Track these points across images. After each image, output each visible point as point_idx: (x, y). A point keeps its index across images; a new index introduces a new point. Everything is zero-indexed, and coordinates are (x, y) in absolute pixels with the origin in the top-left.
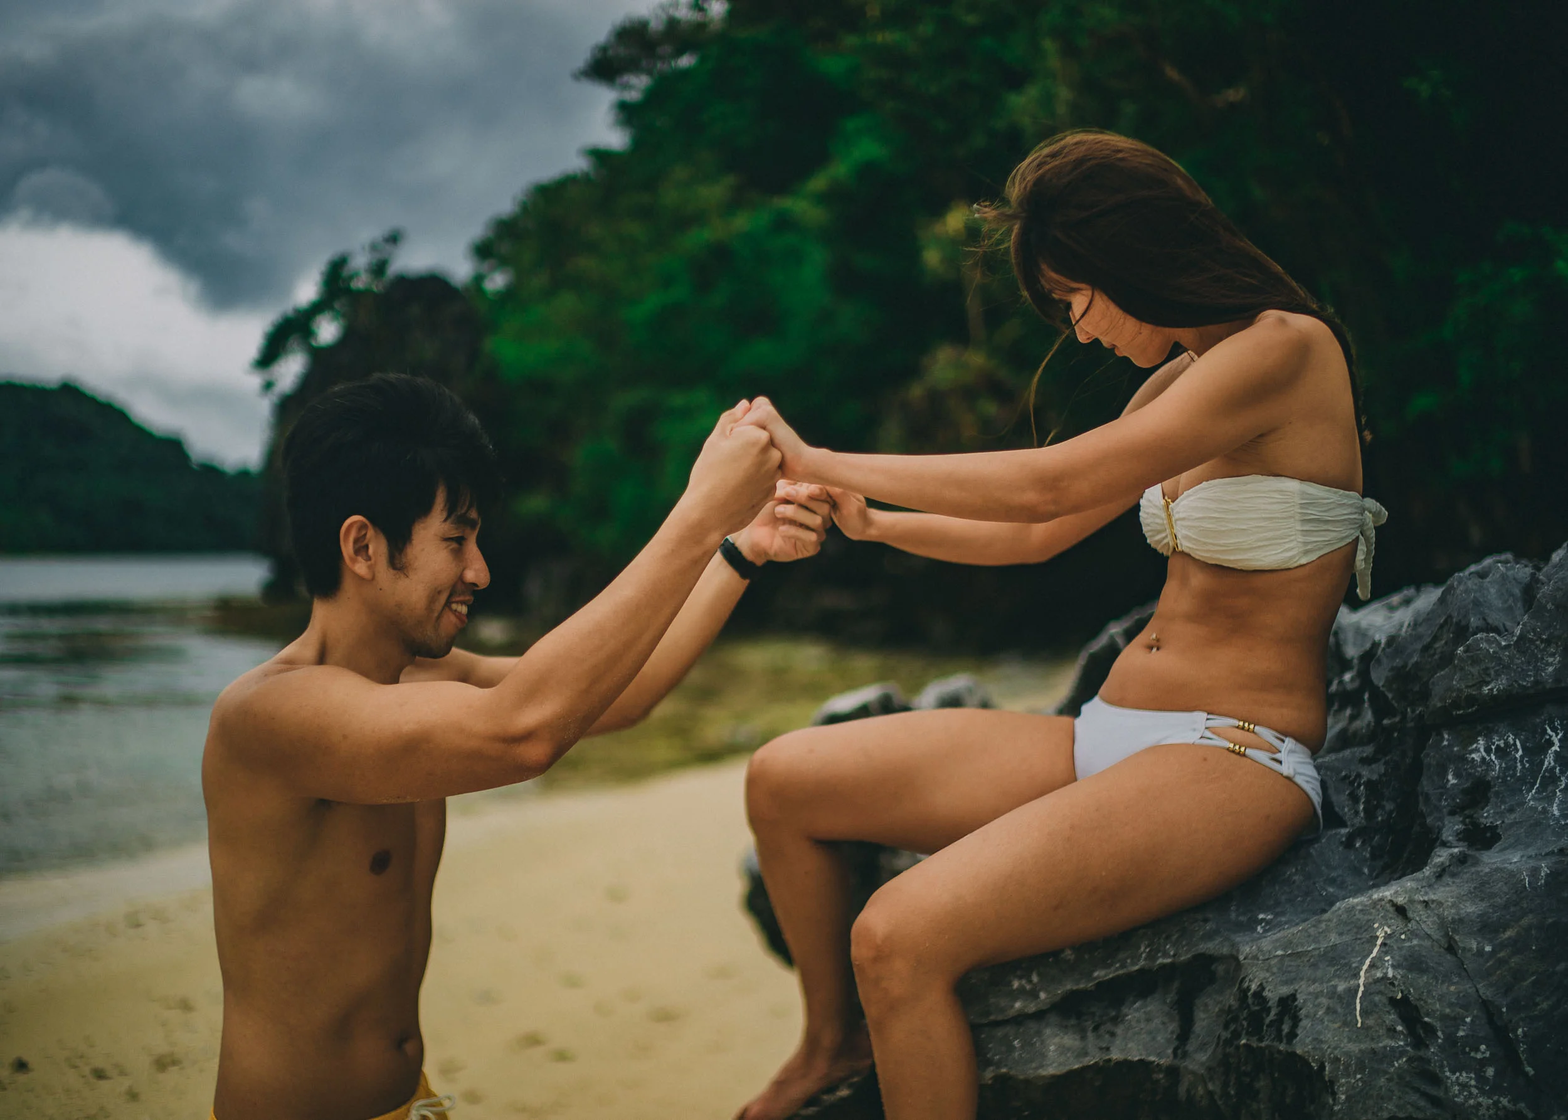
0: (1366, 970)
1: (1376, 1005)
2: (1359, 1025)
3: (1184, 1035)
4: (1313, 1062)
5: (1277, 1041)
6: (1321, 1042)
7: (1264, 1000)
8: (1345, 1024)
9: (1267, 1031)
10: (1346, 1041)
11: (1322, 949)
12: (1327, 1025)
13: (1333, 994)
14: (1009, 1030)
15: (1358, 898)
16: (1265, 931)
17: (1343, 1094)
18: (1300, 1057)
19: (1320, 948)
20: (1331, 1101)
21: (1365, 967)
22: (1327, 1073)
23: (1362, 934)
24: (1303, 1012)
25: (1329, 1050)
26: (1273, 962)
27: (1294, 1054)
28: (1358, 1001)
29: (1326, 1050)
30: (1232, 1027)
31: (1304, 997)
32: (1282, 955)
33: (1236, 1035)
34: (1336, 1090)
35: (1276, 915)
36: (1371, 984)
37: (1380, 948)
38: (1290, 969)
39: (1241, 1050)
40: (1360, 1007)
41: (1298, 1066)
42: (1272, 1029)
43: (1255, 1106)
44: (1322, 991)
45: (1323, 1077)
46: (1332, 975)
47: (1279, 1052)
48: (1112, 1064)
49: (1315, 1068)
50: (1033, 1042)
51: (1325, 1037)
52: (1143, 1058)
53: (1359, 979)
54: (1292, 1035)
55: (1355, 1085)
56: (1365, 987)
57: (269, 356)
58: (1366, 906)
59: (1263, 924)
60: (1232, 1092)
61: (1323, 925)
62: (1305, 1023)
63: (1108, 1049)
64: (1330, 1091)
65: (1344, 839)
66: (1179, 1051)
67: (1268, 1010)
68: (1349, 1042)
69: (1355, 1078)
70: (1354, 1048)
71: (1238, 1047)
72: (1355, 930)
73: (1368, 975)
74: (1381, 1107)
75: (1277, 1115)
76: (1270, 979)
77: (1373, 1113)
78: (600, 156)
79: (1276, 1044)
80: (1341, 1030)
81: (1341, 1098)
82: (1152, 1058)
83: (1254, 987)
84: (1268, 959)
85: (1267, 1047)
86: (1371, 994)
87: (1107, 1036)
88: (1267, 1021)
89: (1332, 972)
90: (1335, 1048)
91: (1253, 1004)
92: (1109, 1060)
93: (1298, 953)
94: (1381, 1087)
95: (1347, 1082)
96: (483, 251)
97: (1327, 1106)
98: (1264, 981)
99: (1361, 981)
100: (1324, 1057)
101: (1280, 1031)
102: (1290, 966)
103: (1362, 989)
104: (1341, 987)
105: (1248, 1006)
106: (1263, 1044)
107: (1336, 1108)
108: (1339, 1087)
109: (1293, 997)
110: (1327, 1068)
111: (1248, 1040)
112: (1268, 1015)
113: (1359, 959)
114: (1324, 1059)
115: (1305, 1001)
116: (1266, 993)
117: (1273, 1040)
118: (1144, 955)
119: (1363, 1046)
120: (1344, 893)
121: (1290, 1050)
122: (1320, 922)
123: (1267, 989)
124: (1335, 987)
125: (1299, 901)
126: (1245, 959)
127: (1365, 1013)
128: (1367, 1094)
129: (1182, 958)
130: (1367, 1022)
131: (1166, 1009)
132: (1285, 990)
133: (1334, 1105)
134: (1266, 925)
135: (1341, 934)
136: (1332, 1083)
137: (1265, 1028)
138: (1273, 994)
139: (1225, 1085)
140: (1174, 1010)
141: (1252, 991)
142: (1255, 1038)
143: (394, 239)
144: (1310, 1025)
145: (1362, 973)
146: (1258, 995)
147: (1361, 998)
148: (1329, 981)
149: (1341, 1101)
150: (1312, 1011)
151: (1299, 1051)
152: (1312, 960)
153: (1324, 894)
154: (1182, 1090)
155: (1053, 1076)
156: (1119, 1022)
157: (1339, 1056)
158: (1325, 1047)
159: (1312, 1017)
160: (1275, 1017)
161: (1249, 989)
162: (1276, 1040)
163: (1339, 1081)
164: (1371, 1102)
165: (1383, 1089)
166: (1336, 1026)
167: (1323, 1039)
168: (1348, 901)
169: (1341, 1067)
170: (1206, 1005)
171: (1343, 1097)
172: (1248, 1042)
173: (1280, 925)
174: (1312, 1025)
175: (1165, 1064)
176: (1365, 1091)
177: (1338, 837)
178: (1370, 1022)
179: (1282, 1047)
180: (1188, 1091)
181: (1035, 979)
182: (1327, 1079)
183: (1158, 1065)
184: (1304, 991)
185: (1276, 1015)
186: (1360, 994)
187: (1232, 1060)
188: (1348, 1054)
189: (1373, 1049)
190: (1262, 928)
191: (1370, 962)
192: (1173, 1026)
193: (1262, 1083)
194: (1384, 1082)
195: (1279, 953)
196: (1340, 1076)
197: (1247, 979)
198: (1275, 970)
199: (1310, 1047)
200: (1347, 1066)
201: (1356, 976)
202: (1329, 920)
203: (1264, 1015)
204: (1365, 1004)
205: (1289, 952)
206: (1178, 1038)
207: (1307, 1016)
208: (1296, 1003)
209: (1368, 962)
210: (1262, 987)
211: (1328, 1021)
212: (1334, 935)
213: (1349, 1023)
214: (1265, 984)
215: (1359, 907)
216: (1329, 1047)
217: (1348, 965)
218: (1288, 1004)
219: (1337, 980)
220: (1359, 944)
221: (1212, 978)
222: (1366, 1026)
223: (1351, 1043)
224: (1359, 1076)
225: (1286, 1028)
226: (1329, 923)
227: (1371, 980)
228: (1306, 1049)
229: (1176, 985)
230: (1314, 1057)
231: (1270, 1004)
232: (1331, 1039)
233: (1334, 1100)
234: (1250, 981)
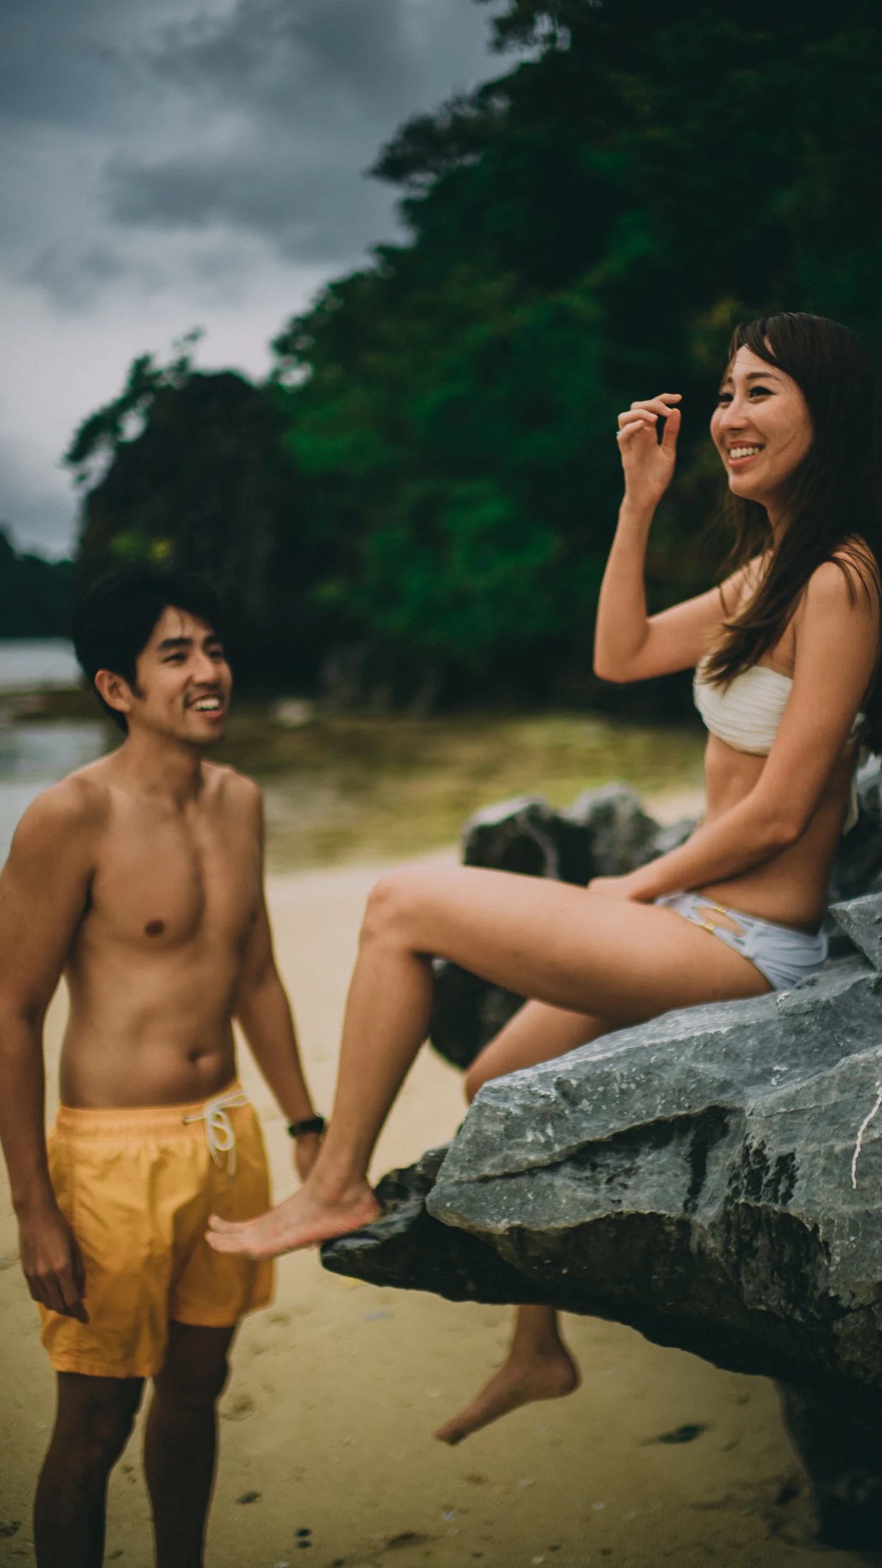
0: (864, 1131)
1: (871, 1167)
2: (854, 1187)
3: (695, 1189)
4: (808, 1223)
5: (773, 1202)
6: (816, 1203)
7: (764, 1159)
8: (840, 1185)
9: (764, 1190)
10: (840, 1202)
11: (823, 1108)
12: (823, 1187)
13: (830, 1155)
14: (523, 1181)
15: (863, 1054)
16: (779, 1083)
17: (837, 1255)
18: (795, 1219)
19: (821, 1107)
20: (826, 1262)
21: (863, 1127)
22: (821, 1234)
23: (863, 1092)
24: (799, 1173)
25: (823, 1212)
26: (775, 1119)
27: (788, 1215)
28: (854, 1162)
29: (820, 1213)
30: (734, 1185)
31: (803, 1157)
32: (785, 1113)
33: (736, 1192)
34: (830, 1251)
35: (792, 1067)
36: (867, 1144)
37: (879, 1108)
38: (791, 1127)
39: (740, 1208)
40: (856, 1168)
41: (794, 1226)
42: (770, 1189)
43: (753, 1264)
44: (819, 1152)
45: (816, 1238)
46: (830, 1135)
47: (775, 1212)
48: (624, 1216)
49: (810, 1230)
50: (546, 1194)
51: (819, 1199)
52: (654, 1211)
53: (857, 1139)
54: (788, 1195)
55: (849, 1247)
56: (861, 1148)
57: (80, 451)
58: (870, 1062)
59: (778, 1076)
60: (733, 1250)
61: (826, 1083)
62: (801, 1184)
63: (620, 1201)
64: (824, 1252)
65: (872, 985)
66: (690, 1205)
67: (767, 1169)
68: (843, 1204)
69: (849, 1239)
70: (847, 1209)
71: (737, 1205)
72: (857, 1087)
73: (865, 1135)
74: (875, 1270)
75: (775, 1274)
76: (772, 1137)
77: (868, 1275)
78: (387, 253)
79: (771, 1204)
80: (837, 1190)
81: (835, 1260)
82: (662, 1212)
83: (755, 1145)
84: (770, 1116)
85: (764, 1207)
86: (867, 1155)
87: (620, 1188)
88: (765, 1181)
89: (831, 1132)
90: (829, 1210)
91: (754, 1162)
92: (621, 1213)
93: (800, 1110)
94: (874, 1250)
95: (841, 1244)
96: (283, 346)
97: (823, 1266)
98: (766, 1139)
99: (859, 1142)
100: (818, 1219)
101: (776, 1191)
102: (792, 1123)
103: (858, 1149)
104: (839, 1146)
105: (749, 1163)
106: (760, 1204)
107: (832, 1269)
108: (834, 1248)
109: (792, 1156)
110: (821, 1231)
111: (746, 1199)
112: (766, 1174)
113: (858, 1118)
114: (818, 1221)
115: (802, 1161)
116: (766, 1152)
117: (769, 1200)
118: (660, 1107)
119: (857, 1208)
120: (861, 1044)
121: (784, 1212)
122: (823, 1079)
123: (768, 1147)
124: (832, 1147)
125: (816, 1052)
126: (751, 1114)
127: (860, 1174)
128: (860, 1255)
129: (697, 1111)
130: (862, 1183)
131: (680, 1161)
132: (785, 1149)
133: (830, 1265)
134: (780, 1077)
135: (843, 1091)
136: (827, 1244)
137: (763, 1187)
138: (772, 1153)
139: (727, 1242)
140: (688, 1162)
141: (753, 1150)
142: (753, 1197)
143: (194, 337)
144: (805, 1186)
145: (860, 1134)
146: (759, 1152)
147: (857, 1159)
148: (827, 1140)
149: (836, 1262)
150: (808, 1172)
151: (793, 1213)
152: (813, 1118)
153: (842, 1045)
154: (694, 1243)
155: (566, 1229)
156: (633, 1175)
157: (832, 1218)
158: (818, 1208)
159: (810, 1178)
160: (773, 1177)
161: (751, 1146)
162: (772, 1200)
163: (833, 1243)
164: (865, 1264)
165: (877, 1252)
166: (831, 1186)
167: (818, 1201)
168: (853, 1057)
169: (835, 1229)
170: (717, 1158)
171: (838, 1259)
172: (747, 1201)
173: (791, 1077)
174: (808, 1186)
175: (676, 1217)
176: (859, 1254)
177: (867, 983)
178: (866, 1183)
179: (777, 1208)
180: (699, 1244)
181: (550, 1131)
182: (821, 1240)
183: (669, 1218)
184: (803, 1150)
185: (774, 1174)
186: (856, 1155)
187: (732, 1218)
188: (841, 1216)
189: (867, 1211)
190: (776, 1079)
191: (869, 1122)
192: (686, 1180)
193: (760, 1242)
194: (877, 1244)
195: (782, 1110)
196: (834, 1238)
197: (750, 1136)
198: (776, 1128)
199: (804, 1209)
200: (841, 1227)
201: (853, 1136)
202: (833, 1077)
203: (763, 1175)
204: (860, 1165)
205: (792, 1109)
206: (690, 1191)
207: (803, 1177)
208: (794, 1163)
209: (866, 1122)
210: (763, 1145)
211: (825, 1182)
212: (836, 1093)
213: (845, 1184)
214: (766, 1142)
215: (862, 1065)
216: (823, 1209)
217: (846, 1124)
218: (786, 1163)
219: (834, 1140)
220: (860, 1103)
221: (725, 1130)
222: (860, 1188)
223: (845, 1205)
224: (852, 1238)
225: (782, 1188)
226: (832, 1080)
227: (868, 1141)
228: (800, 1211)
229: (691, 1136)
230: (807, 1219)
231: (769, 1163)
232: (826, 1201)
233: (829, 1261)
234: (753, 1138)
